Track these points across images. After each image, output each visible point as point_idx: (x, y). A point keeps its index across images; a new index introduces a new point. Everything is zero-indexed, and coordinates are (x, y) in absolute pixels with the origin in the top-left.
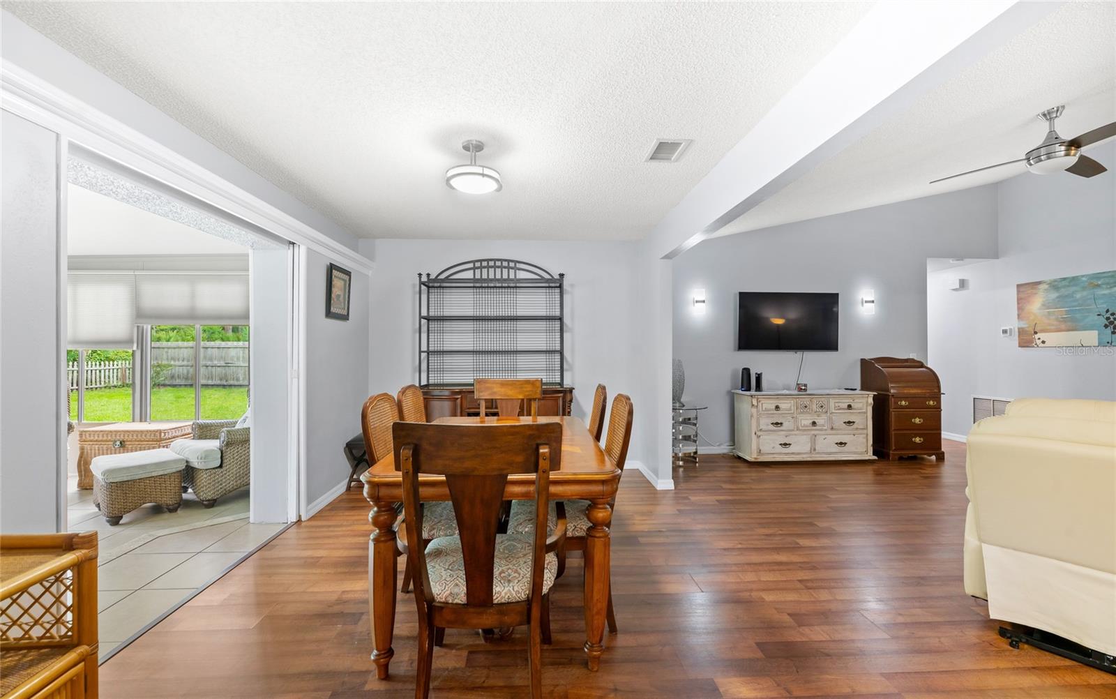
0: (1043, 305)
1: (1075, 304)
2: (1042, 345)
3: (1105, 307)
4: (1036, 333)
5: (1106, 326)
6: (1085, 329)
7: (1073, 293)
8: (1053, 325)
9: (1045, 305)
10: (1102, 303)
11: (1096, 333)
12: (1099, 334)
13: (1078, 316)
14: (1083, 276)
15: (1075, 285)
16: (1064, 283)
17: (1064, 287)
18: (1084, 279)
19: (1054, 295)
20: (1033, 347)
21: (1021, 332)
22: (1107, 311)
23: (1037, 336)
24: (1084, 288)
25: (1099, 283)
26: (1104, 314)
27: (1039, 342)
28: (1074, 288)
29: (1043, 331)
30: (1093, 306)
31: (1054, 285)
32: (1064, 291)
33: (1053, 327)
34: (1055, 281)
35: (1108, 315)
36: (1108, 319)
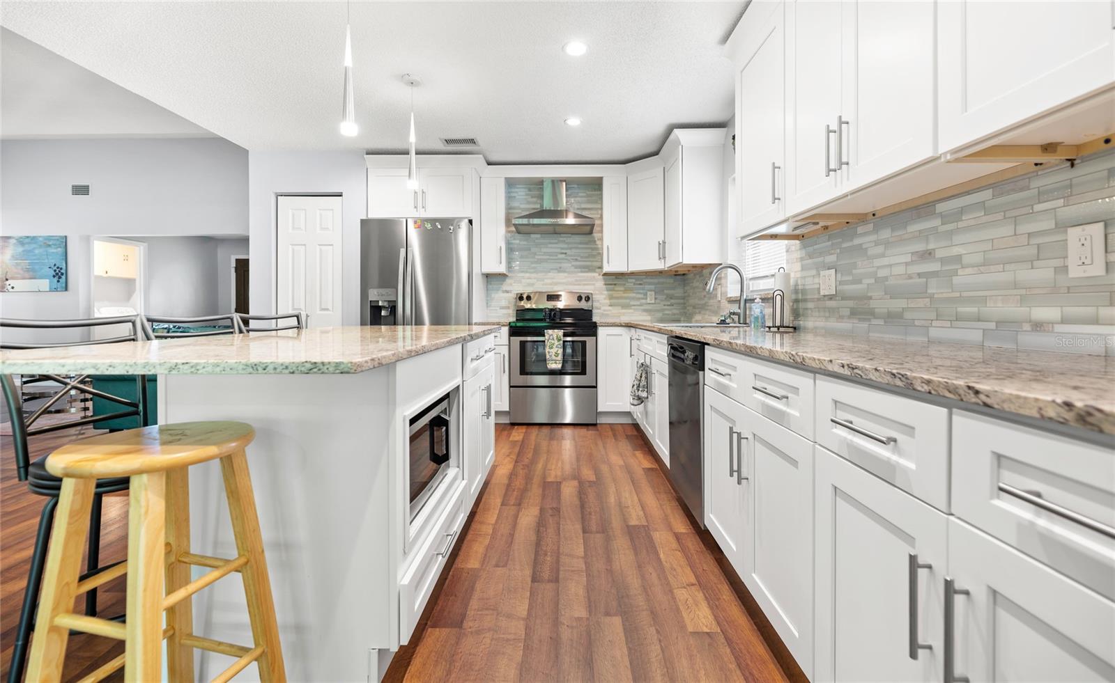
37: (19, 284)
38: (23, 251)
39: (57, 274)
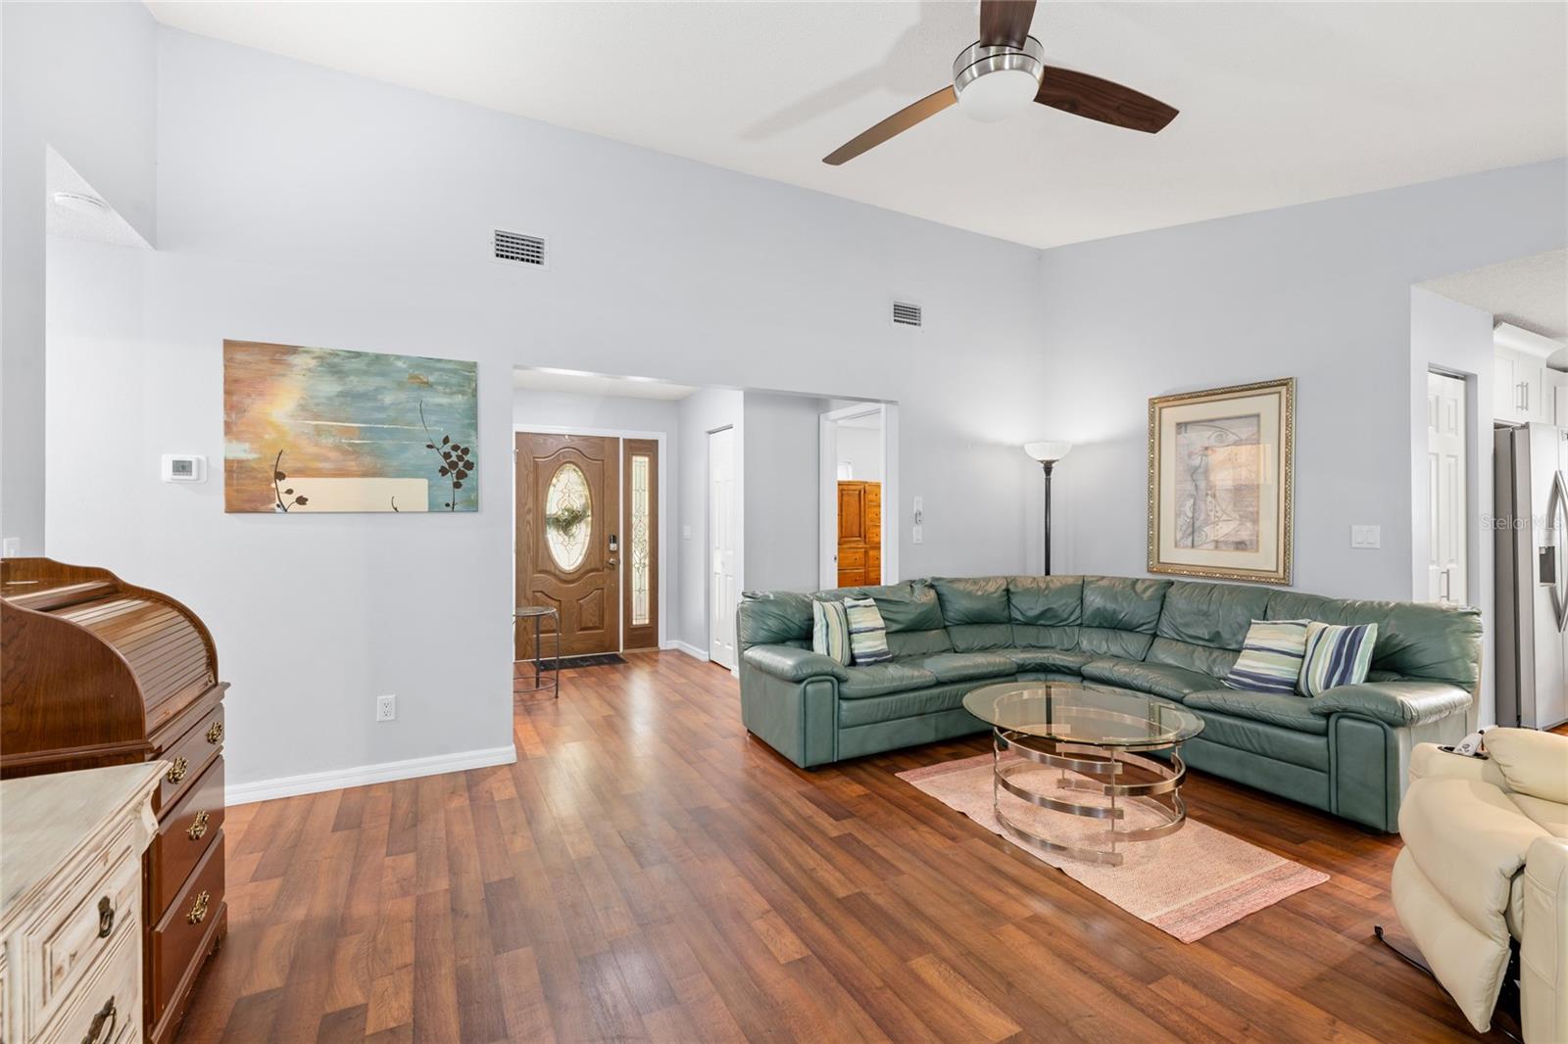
0: (303, 408)
1: (382, 416)
2: (297, 507)
3: (441, 431)
4: (280, 476)
5: (444, 471)
6: (401, 473)
7: (377, 390)
8: (326, 459)
9: (305, 409)
10: (437, 423)
11: (424, 482)
12: (430, 486)
13: (388, 444)
14: (398, 357)
15: (383, 374)
16: (354, 364)
17: (358, 372)
18: (400, 364)
19: (329, 387)
20: (273, 511)
21: (234, 471)
22: (446, 440)
23: (283, 485)
24: (400, 385)
25: (431, 379)
26: (439, 444)
27: (287, 500)
28: (378, 381)
29: (301, 472)
30: (418, 427)
31: (333, 364)
32: (355, 383)
33: (327, 465)
34: (334, 354)
35: (447, 448)
36: (447, 456)
37: (320, 490)
38: (343, 394)
39: (453, 465)
